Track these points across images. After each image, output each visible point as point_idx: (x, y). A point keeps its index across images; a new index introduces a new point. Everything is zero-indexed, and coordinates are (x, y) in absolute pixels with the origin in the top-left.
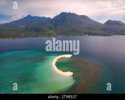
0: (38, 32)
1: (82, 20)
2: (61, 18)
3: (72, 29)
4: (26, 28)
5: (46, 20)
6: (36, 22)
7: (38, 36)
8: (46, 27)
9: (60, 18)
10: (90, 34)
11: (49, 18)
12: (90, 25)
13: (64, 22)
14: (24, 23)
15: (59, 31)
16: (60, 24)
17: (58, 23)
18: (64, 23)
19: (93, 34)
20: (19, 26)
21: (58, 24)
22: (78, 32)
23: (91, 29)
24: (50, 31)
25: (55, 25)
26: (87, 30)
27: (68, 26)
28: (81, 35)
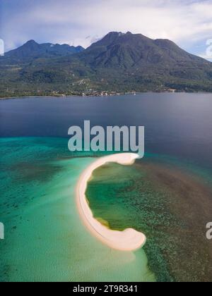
0: (51, 81)
1: (161, 52)
2: (108, 48)
3: (134, 76)
4: (23, 73)
5: (71, 53)
6: (46, 57)
7: (48, 93)
8: (71, 69)
9: (104, 48)
10: (180, 88)
11: (79, 47)
12: (179, 65)
13: (116, 57)
14: (19, 60)
15: (102, 80)
16: (104, 61)
17: (99, 58)
18: (115, 59)
19: (189, 87)
20: (7, 68)
21: (99, 63)
22: (150, 82)
23: (182, 74)
24: (79, 80)
25: (92, 64)
26: (172, 77)
27: (125, 67)
28: (157, 91)
